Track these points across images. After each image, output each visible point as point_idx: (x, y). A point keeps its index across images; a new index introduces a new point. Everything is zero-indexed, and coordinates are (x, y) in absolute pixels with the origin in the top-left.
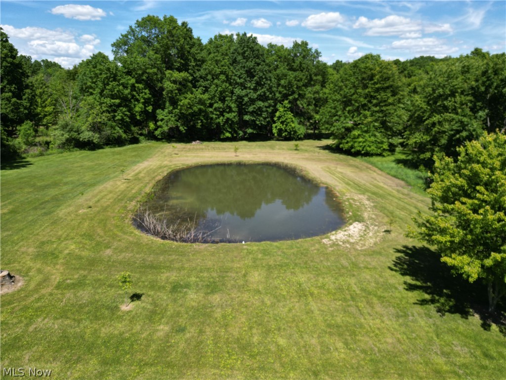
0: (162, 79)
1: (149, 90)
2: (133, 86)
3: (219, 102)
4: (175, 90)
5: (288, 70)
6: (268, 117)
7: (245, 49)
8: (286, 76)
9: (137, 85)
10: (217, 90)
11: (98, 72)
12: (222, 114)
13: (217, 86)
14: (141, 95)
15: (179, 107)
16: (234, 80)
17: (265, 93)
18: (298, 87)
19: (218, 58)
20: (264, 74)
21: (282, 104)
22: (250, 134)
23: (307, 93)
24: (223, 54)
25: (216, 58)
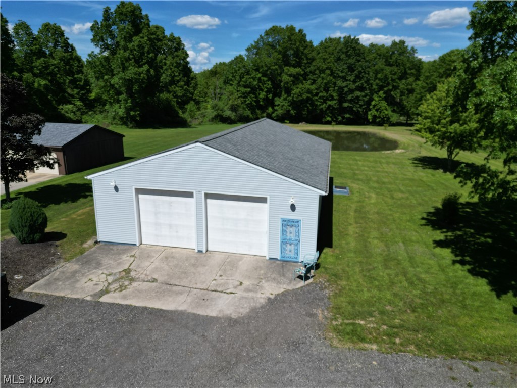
0: (281, 73)
1: (271, 82)
2: (259, 79)
3: (324, 92)
4: (290, 82)
5: (385, 65)
6: (363, 105)
7: (349, 49)
9: (262, 78)
10: (322, 82)
11: (237, 69)
12: (325, 102)
13: (323, 79)
14: (265, 86)
15: (292, 95)
16: (337, 74)
17: (362, 84)
18: (393, 80)
19: (326, 57)
20: (363, 69)
21: (378, 94)
22: (347, 118)
23: (401, 84)
24: (329, 53)
25: (324, 57)
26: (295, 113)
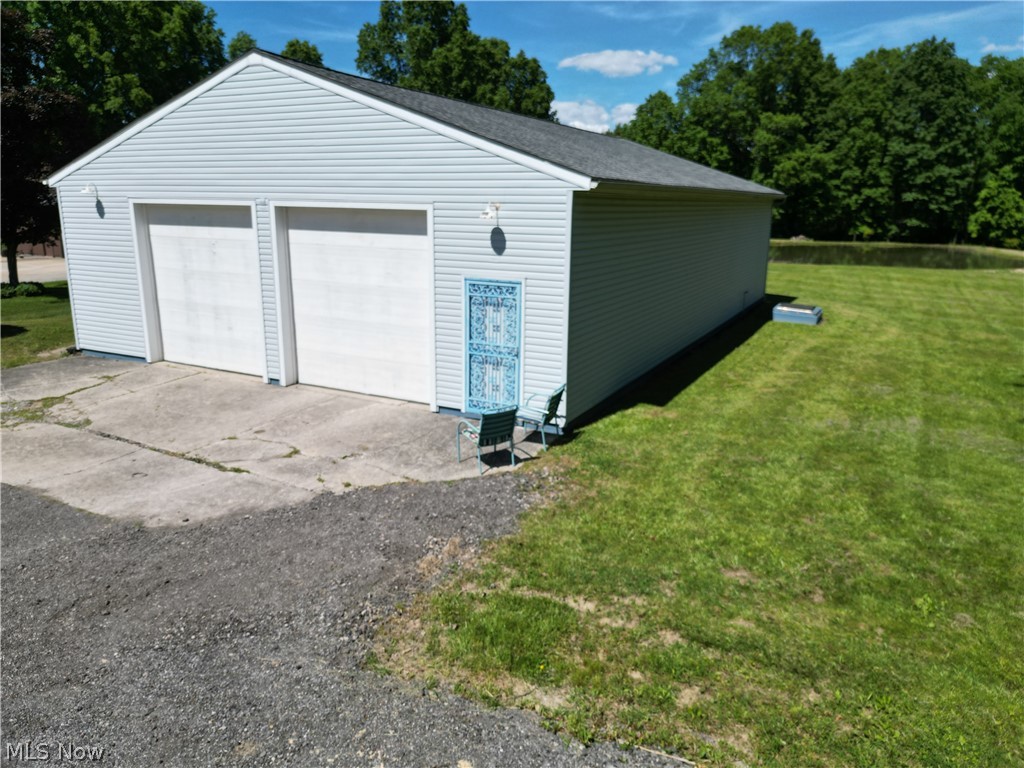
0: (753, 128)
1: (729, 148)
2: (703, 142)
3: (855, 168)
4: (772, 144)
6: (957, 198)
7: (924, 67)
8: (1013, 115)
9: (709, 140)
10: (853, 146)
11: (653, 120)
12: (857, 189)
13: (854, 138)
14: (714, 155)
15: (775, 175)
16: (893, 126)
17: (955, 149)
19: (864, 89)
20: (959, 113)
21: (997, 173)
22: (912, 228)
24: (874, 81)
25: (860, 88)
26: (780, 214)
